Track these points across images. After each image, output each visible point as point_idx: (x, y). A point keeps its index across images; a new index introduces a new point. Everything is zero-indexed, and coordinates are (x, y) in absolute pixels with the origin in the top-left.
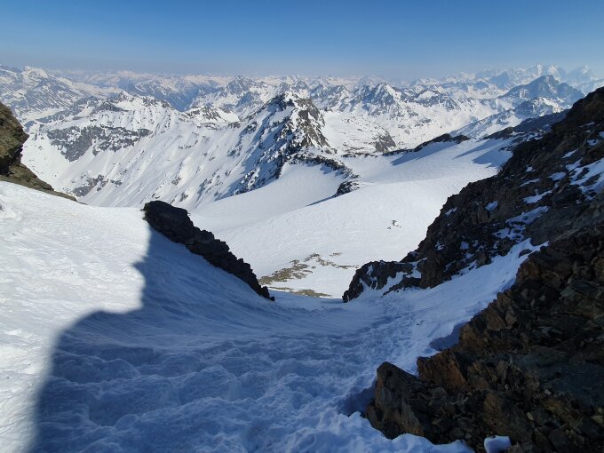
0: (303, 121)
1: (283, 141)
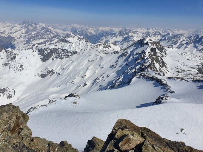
0: (153, 53)
1: (139, 63)
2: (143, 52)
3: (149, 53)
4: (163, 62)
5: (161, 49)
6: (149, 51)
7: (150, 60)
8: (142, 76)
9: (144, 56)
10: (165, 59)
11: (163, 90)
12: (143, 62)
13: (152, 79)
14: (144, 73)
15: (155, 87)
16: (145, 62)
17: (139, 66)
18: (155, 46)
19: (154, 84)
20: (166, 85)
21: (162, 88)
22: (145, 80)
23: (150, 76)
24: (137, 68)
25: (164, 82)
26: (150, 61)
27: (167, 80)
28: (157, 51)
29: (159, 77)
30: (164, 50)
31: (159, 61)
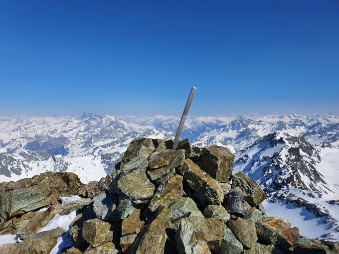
2: (276, 155)
3: (287, 156)
4: (315, 172)
5: (309, 149)
6: (287, 153)
7: (290, 168)
8: (279, 198)
9: (278, 162)
10: (319, 168)
11: (322, 226)
12: (277, 172)
13: (298, 203)
14: (281, 192)
15: (305, 219)
16: (281, 173)
17: (270, 181)
18: (296, 145)
19: (301, 214)
20: (327, 215)
21: (319, 223)
22: (285, 206)
23: (294, 198)
24: (267, 183)
25: (323, 211)
26: (291, 171)
27: (328, 206)
28: (301, 152)
29: (311, 201)
30: (314, 152)
31: (307, 171)
